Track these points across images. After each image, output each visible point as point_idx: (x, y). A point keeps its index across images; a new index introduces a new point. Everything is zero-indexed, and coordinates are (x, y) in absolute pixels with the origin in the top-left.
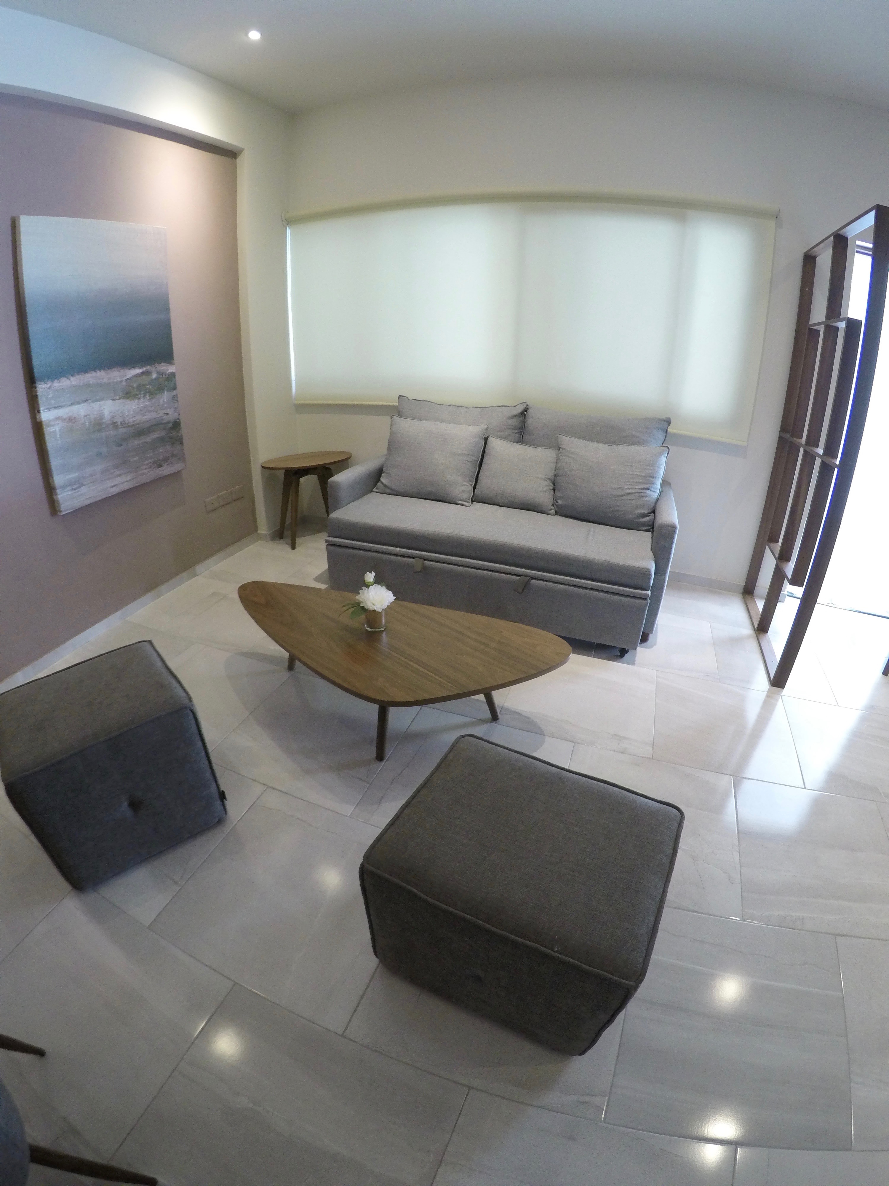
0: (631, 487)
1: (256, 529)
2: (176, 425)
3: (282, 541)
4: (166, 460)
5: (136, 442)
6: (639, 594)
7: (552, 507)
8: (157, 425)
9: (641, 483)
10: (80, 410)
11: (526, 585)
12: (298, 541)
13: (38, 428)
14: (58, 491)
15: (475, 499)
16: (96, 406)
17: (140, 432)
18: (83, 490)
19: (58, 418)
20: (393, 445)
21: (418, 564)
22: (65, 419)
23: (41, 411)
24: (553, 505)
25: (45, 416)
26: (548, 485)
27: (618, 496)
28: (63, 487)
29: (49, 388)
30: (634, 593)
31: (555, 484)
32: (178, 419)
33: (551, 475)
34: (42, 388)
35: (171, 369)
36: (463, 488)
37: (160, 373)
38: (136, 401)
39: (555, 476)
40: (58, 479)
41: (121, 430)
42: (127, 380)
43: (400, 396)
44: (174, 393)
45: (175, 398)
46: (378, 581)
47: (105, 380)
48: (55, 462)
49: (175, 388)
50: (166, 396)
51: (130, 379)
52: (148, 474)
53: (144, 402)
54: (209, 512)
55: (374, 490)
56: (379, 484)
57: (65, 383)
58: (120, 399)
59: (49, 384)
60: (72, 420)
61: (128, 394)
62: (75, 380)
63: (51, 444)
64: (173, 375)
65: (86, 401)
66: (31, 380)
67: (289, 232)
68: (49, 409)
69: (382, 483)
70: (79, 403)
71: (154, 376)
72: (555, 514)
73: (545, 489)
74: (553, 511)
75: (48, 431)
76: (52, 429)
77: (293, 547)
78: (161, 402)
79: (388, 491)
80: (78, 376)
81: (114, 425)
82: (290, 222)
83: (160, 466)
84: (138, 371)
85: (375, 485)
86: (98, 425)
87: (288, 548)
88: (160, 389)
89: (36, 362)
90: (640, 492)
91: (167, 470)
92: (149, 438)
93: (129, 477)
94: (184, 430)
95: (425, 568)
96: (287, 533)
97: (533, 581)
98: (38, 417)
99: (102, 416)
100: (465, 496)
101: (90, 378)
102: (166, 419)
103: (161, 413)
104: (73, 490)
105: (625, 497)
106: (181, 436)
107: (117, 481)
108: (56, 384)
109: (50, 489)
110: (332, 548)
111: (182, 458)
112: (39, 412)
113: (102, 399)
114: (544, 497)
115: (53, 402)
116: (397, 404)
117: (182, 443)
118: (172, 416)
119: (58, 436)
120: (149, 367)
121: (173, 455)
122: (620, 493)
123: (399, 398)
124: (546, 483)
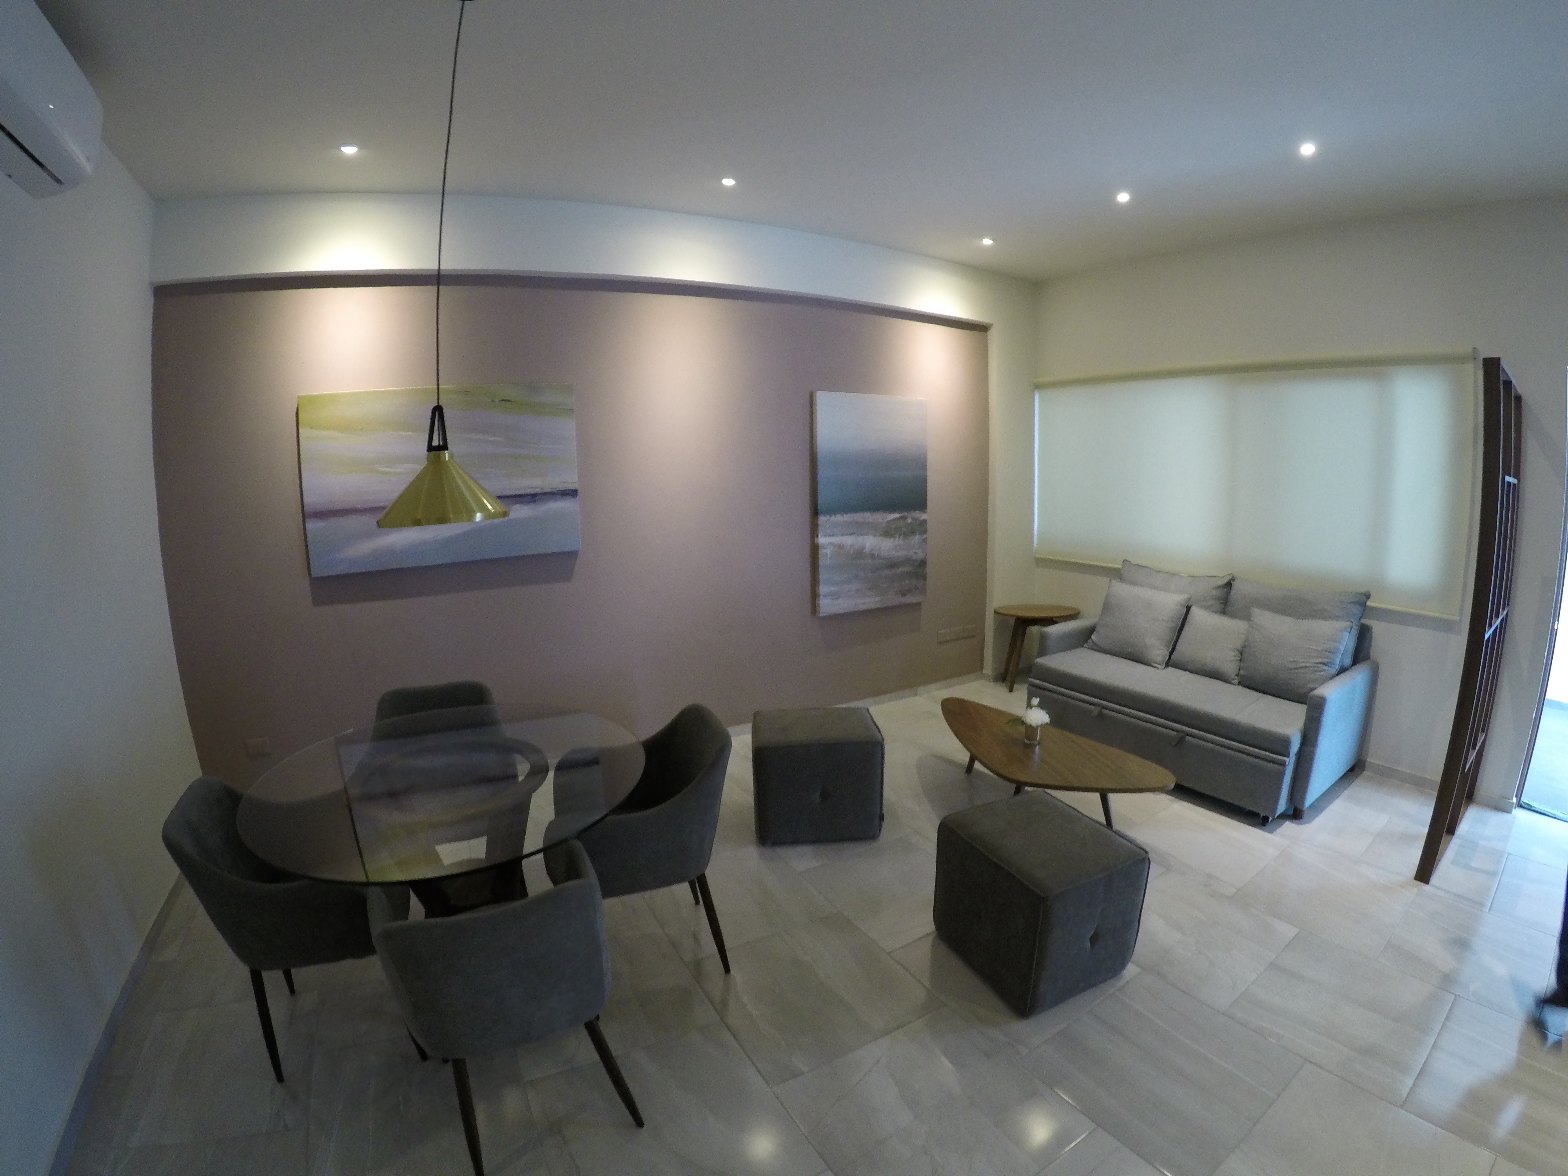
0: (1305, 660)
1: (982, 668)
2: (923, 563)
3: (1004, 684)
4: (909, 591)
5: (888, 572)
6: (1279, 760)
7: (1236, 677)
8: (907, 561)
9: (1317, 657)
10: (848, 541)
11: (1180, 741)
12: (1016, 686)
13: (815, 549)
14: (821, 597)
15: (1168, 664)
16: (860, 539)
17: (892, 564)
18: (840, 601)
19: (831, 544)
20: (1107, 607)
21: (1095, 710)
22: (835, 545)
23: (819, 536)
24: (1237, 675)
25: (822, 540)
26: (1235, 656)
27: (1292, 669)
28: (825, 596)
29: (828, 520)
30: (1273, 758)
31: (1241, 654)
32: (925, 558)
33: (1239, 645)
34: (822, 519)
35: (924, 516)
36: (1159, 652)
37: (914, 519)
38: (892, 539)
39: (1244, 647)
40: (823, 589)
41: (877, 561)
42: (887, 522)
43: (1124, 560)
44: (924, 536)
45: (924, 541)
46: (1041, 706)
47: (870, 520)
48: (823, 576)
49: (925, 532)
50: (917, 538)
51: (891, 521)
52: (893, 599)
53: (897, 541)
54: (941, 643)
55: (1085, 645)
56: (1090, 641)
57: (839, 518)
58: (880, 535)
59: (828, 517)
60: (840, 546)
61: (887, 532)
62: (847, 517)
63: (823, 562)
64: (925, 521)
65: (853, 534)
66: (815, 512)
67: (1037, 396)
68: (825, 536)
69: (1092, 640)
70: (847, 535)
71: (909, 521)
72: (1238, 685)
73: (1232, 658)
74: (1236, 681)
75: (822, 552)
76: (825, 551)
77: (1011, 690)
78: (913, 543)
79: (1095, 648)
80: (849, 515)
81: (872, 556)
82: (1037, 387)
83: (904, 595)
84: (897, 515)
85: (1086, 642)
86: (859, 554)
87: (1007, 690)
88: (913, 533)
89: (820, 500)
90: (1314, 666)
91: (909, 599)
92: (899, 571)
93: (878, 599)
94: (930, 569)
95: (1100, 715)
96: (1008, 679)
97: (1188, 738)
98: (816, 540)
99: (863, 548)
100: (1159, 659)
101: (859, 517)
102: (915, 557)
103: (911, 552)
104: (833, 599)
105: (1300, 671)
106: (926, 574)
107: (867, 600)
108: (833, 518)
109: (815, 595)
110: (1031, 688)
111: (923, 591)
112: (817, 536)
113: (866, 534)
114: (1229, 666)
115: (828, 531)
116: (1120, 567)
117: (925, 579)
118: (920, 555)
119: (829, 557)
120: (906, 514)
121: (917, 588)
122: (1294, 666)
123: (1124, 561)
124: (1234, 653)
